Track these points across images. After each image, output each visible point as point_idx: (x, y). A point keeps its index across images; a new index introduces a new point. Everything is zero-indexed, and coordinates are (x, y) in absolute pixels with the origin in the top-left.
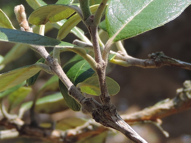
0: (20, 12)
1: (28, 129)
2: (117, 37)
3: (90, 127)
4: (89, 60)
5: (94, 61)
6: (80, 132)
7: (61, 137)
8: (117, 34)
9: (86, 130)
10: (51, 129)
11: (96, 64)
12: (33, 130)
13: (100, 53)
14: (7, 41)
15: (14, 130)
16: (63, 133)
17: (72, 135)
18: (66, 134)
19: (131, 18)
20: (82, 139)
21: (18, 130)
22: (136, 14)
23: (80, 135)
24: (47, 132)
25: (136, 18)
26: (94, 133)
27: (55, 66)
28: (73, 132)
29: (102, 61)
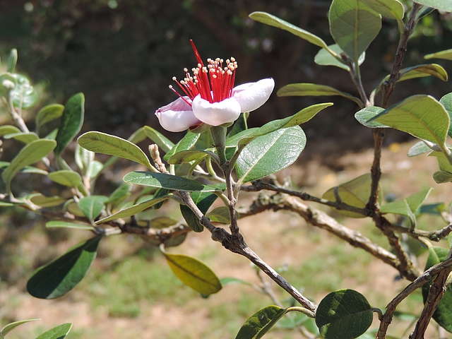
0: (154, 150)
1: (129, 227)
2: (246, 178)
3: (182, 227)
4: (223, 199)
5: (227, 198)
6: (173, 231)
7: (157, 235)
8: (245, 176)
9: (178, 229)
10: (148, 227)
11: (229, 202)
12: (133, 229)
13: (232, 192)
14: (161, 187)
15: (117, 228)
16: (159, 231)
17: (166, 234)
18: (161, 232)
19: (257, 161)
20: (173, 236)
21: (120, 228)
22: (260, 158)
23: (173, 233)
24: (145, 230)
25: (260, 161)
26: (185, 231)
27: (187, 198)
28: (167, 230)
29: (233, 198)
